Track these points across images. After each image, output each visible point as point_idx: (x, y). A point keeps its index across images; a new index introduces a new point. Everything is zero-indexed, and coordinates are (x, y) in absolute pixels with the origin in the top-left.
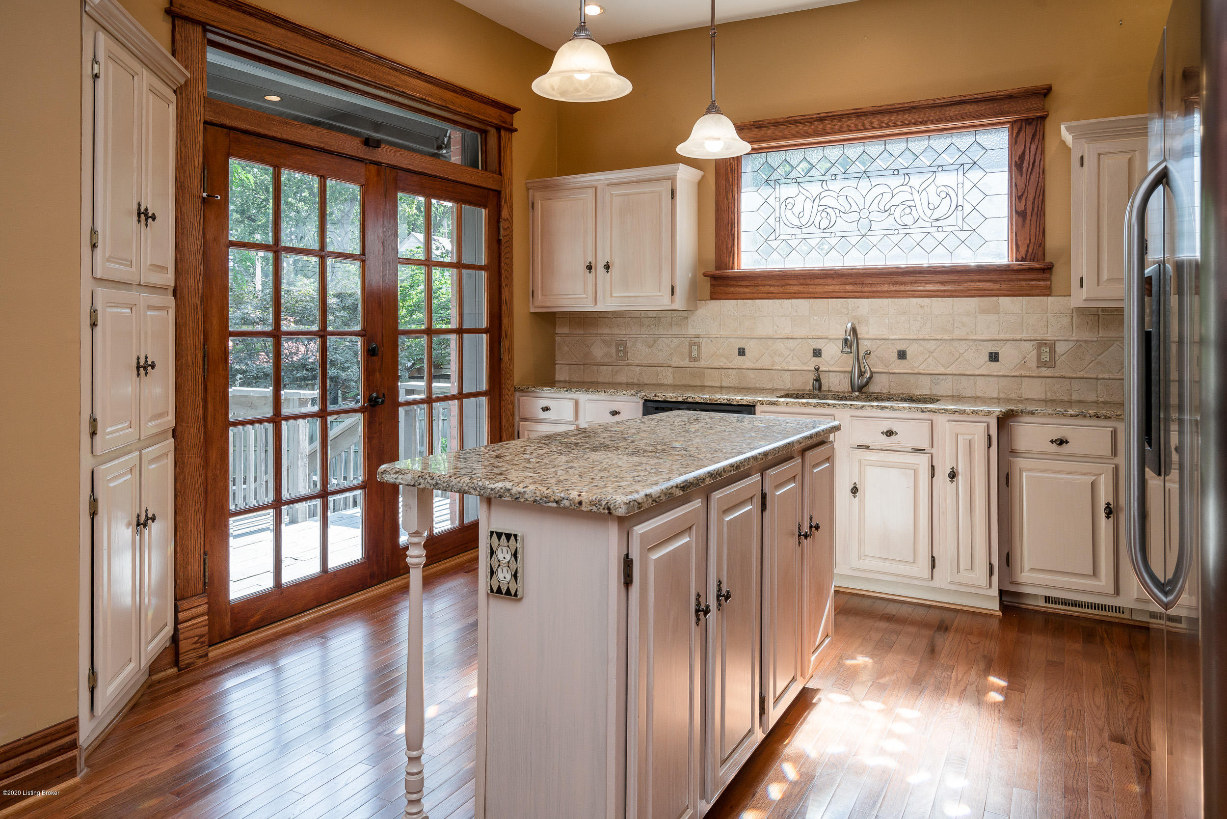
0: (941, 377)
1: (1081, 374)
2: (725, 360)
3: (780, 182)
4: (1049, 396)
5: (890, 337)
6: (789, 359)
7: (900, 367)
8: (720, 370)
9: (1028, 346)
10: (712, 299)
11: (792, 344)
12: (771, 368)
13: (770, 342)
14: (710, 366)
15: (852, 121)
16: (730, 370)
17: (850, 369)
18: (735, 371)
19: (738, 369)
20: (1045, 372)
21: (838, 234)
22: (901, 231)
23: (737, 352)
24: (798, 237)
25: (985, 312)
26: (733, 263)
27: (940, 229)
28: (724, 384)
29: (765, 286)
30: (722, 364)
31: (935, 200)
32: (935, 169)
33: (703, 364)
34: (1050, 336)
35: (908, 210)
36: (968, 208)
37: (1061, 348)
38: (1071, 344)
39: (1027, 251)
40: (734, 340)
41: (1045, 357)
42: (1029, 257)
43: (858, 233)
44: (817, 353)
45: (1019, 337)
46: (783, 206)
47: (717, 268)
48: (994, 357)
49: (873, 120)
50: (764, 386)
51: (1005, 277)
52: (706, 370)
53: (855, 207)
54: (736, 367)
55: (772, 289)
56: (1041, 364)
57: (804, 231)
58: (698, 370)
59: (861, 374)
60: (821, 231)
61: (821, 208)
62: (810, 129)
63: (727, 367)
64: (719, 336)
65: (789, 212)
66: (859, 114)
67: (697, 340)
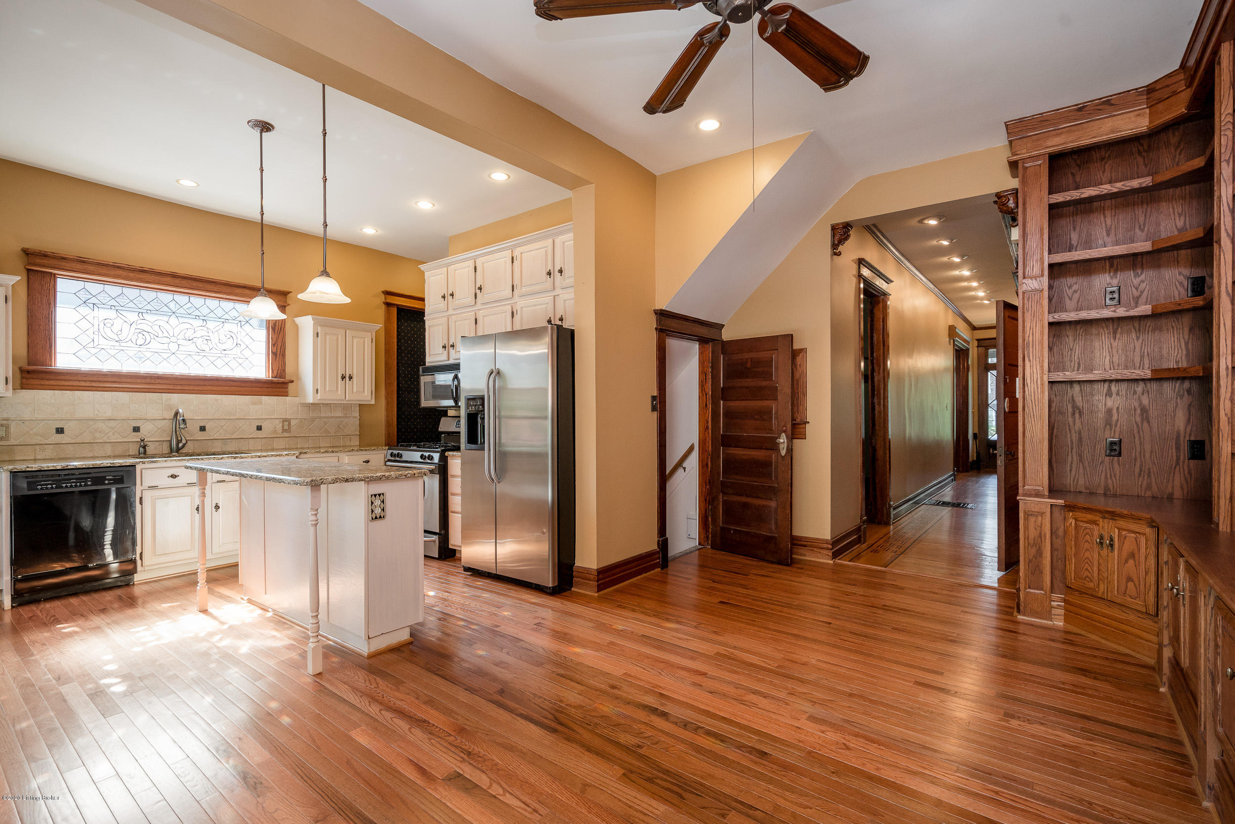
0: (228, 440)
1: (302, 435)
2: (39, 438)
3: (99, 306)
4: (287, 446)
5: (195, 418)
6: (111, 434)
7: (201, 436)
8: (33, 446)
9: (277, 421)
10: (22, 388)
11: (112, 424)
12: (92, 442)
13: (91, 423)
14: (22, 444)
15: (168, 279)
16: (46, 446)
17: (170, 439)
18: (51, 446)
19: (57, 444)
20: (286, 434)
21: (151, 350)
22: (200, 354)
23: (55, 431)
24: (116, 348)
25: (253, 404)
26: (51, 361)
27: (227, 356)
28: (38, 457)
29: (85, 381)
30: (37, 442)
31: (224, 339)
32: (224, 320)
33: (12, 442)
34: (288, 417)
35: (205, 342)
36: (243, 346)
37: (293, 422)
38: (298, 421)
39: (278, 373)
40: (51, 422)
41: (286, 427)
42: (278, 376)
43: (169, 351)
44: (136, 429)
45: (273, 417)
46: (102, 325)
47: (29, 364)
48: (259, 428)
49: (184, 282)
50: (84, 455)
51: (266, 386)
52: (15, 447)
53: (166, 334)
54: (55, 442)
55: (94, 384)
56: (284, 431)
57: (122, 344)
58: (6, 447)
59: (178, 442)
60: (138, 346)
61: (138, 331)
62: (132, 275)
63: (44, 443)
64: (34, 419)
65: (108, 331)
66: (174, 276)
67: (6, 422)
